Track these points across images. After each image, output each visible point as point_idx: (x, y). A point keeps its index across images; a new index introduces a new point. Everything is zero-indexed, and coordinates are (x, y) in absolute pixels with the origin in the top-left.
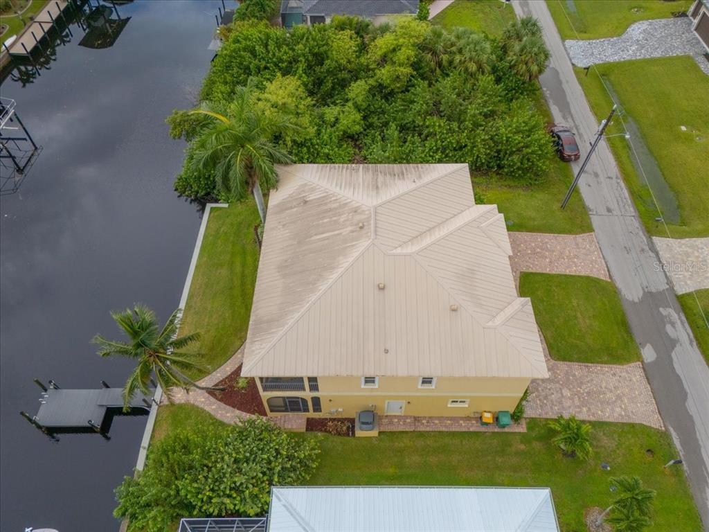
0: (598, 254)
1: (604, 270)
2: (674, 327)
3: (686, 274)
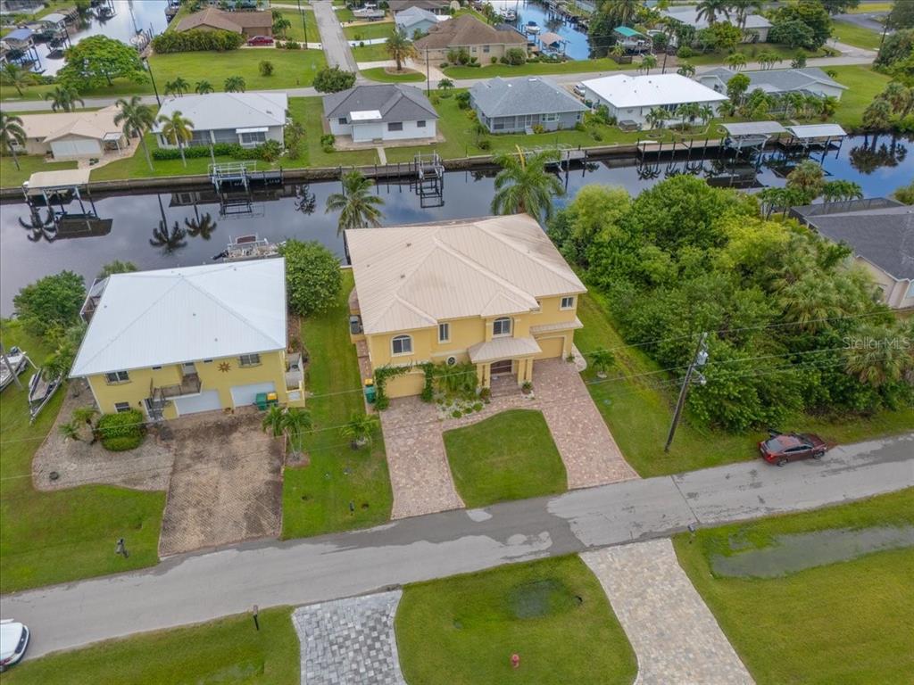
0: (605, 480)
1: (583, 484)
2: (525, 543)
3: (617, 565)
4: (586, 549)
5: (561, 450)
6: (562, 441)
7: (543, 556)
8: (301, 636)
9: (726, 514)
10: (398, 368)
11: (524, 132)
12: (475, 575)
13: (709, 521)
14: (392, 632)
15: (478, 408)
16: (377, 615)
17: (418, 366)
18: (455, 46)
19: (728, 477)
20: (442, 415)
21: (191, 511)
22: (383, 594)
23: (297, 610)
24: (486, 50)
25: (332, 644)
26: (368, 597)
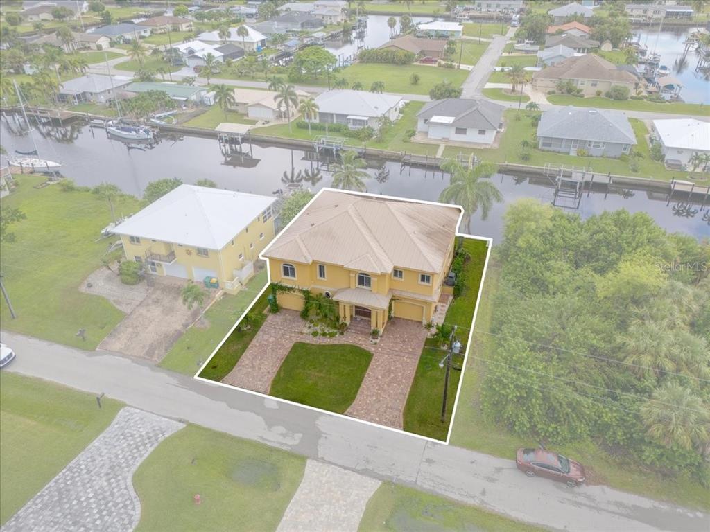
2: (282, 434)
3: (324, 480)
4: (316, 458)
5: (363, 386)
6: (369, 381)
7: (285, 448)
8: (115, 421)
9: (443, 487)
10: (286, 287)
11: (568, 153)
12: (233, 438)
13: (425, 486)
14: (156, 445)
15: (332, 335)
16: (158, 432)
17: (301, 291)
18: (565, 78)
19: (472, 463)
20: (305, 331)
21: (130, 330)
22: (175, 422)
23: (126, 408)
24: (594, 85)
25: (122, 435)
26: (166, 419)
